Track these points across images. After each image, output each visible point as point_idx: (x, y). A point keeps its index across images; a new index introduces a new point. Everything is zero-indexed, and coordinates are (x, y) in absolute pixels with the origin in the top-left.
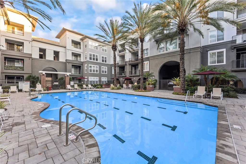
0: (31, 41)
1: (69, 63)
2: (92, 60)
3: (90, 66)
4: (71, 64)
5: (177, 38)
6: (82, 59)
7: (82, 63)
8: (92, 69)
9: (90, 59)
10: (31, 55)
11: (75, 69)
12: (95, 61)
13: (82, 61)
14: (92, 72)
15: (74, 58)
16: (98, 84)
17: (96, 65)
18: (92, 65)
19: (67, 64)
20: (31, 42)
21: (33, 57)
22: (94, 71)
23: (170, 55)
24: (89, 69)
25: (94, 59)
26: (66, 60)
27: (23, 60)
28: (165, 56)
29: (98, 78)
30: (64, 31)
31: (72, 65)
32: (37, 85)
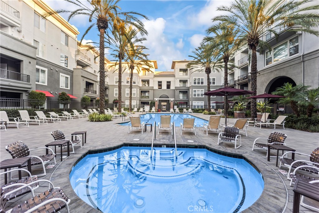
0: (153, 77)
1: (177, 90)
2: (197, 85)
3: (194, 91)
4: (178, 91)
5: (287, 42)
6: (188, 85)
7: (189, 88)
8: (197, 93)
9: (194, 84)
10: (153, 87)
11: (183, 95)
12: (200, 85)
13: (188, 86)
14: (197, 97)
15: (182, 84)
16: (200, 108)
17: (201, 89)
18: (197, 90)
19: (176, 90)
20: (153, 79)
21: (154, 88)
22: (198, 95)
23: (278, 68)
24: (193, 93)
25: (199, 83)
26: (175, 87)
27: (149, 91)
28: (272, 70)
29: (204, 102)
30: (174, 63)
31: (180, 91)
32: (152, 108)
